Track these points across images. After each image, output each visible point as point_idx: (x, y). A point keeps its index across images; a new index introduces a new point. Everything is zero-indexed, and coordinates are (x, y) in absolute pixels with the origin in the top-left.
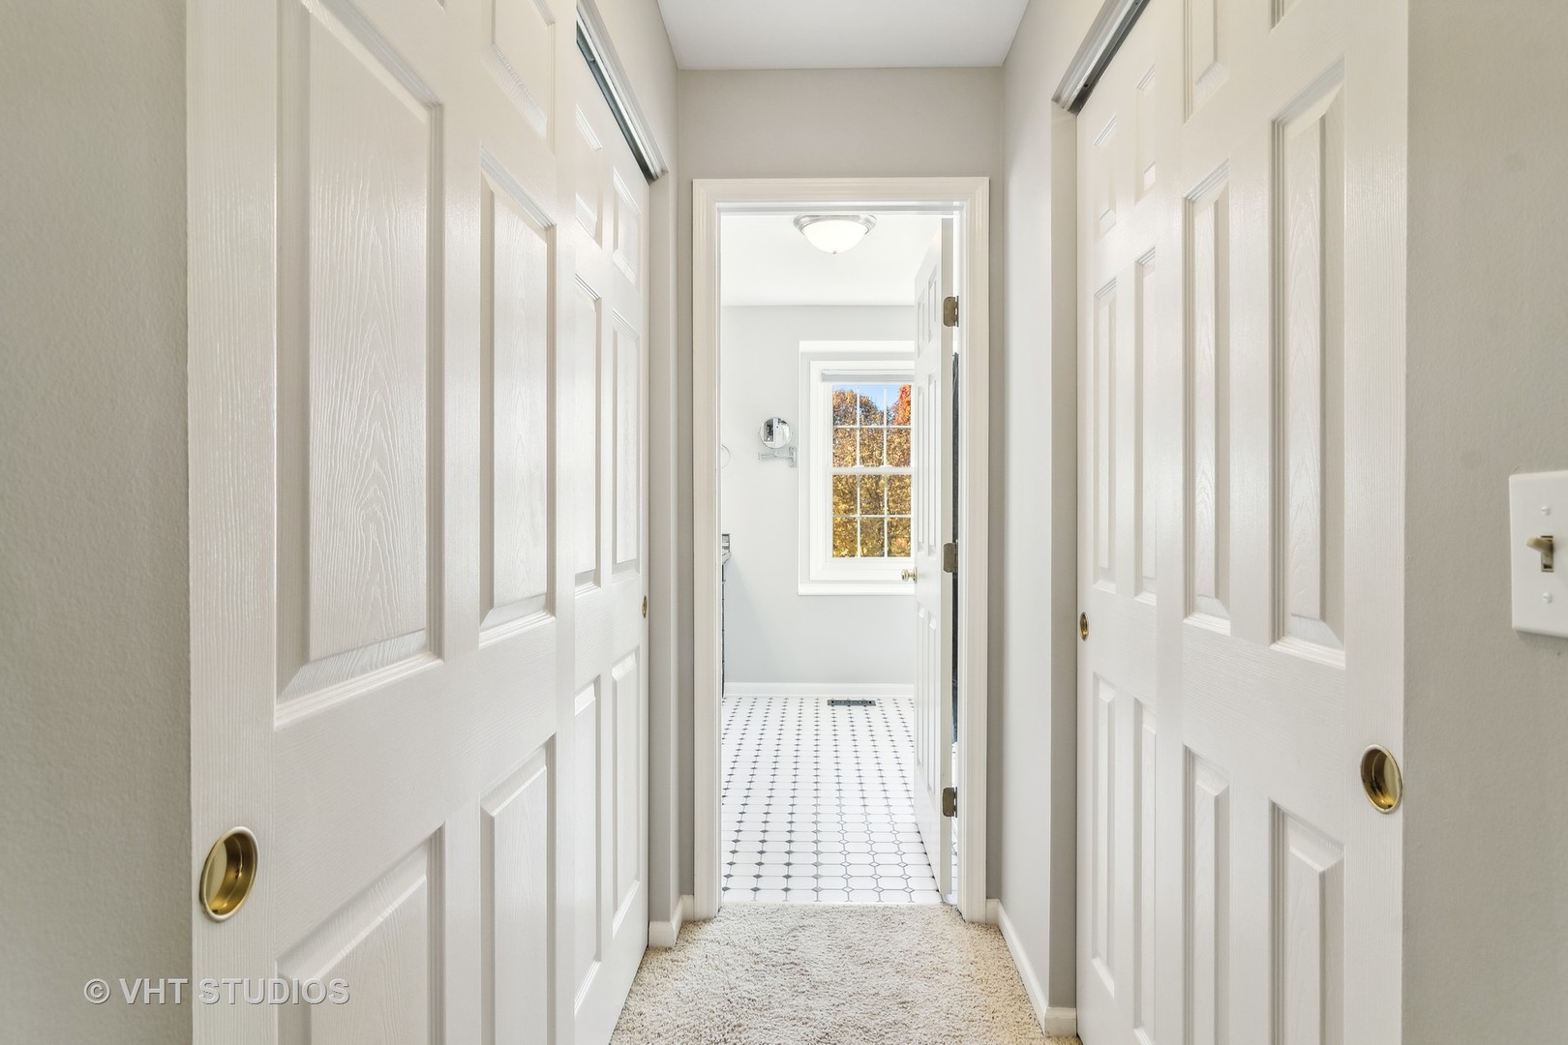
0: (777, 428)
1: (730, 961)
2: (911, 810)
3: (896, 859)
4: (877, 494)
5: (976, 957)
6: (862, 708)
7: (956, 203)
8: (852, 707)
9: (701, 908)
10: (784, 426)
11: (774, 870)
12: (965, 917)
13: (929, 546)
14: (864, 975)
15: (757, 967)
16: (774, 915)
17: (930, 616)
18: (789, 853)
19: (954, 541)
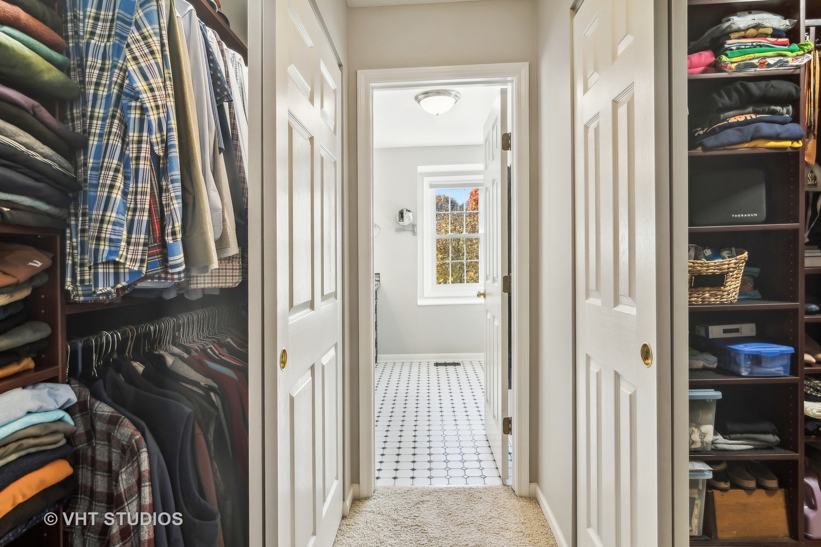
0: (406, 214)
1: (380, 525)
2: (483, 427)
3: (476, 457)
4: (458, 249)
5: (525, 520)
6: (453, 367)
7: (509, 78)
8: (448, 367)
9: (364, 492)
10: (409, 213)
11: (405, 466)
12: (517, 493)
13: (493, 278)
14: (459, 533)
15: (396, 528)
16: (406, 494)
17: (494, 317)
18: (414, 455)
19: (509, 274)
